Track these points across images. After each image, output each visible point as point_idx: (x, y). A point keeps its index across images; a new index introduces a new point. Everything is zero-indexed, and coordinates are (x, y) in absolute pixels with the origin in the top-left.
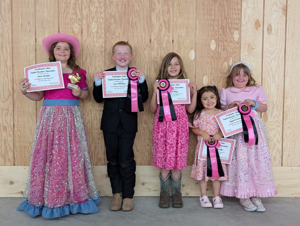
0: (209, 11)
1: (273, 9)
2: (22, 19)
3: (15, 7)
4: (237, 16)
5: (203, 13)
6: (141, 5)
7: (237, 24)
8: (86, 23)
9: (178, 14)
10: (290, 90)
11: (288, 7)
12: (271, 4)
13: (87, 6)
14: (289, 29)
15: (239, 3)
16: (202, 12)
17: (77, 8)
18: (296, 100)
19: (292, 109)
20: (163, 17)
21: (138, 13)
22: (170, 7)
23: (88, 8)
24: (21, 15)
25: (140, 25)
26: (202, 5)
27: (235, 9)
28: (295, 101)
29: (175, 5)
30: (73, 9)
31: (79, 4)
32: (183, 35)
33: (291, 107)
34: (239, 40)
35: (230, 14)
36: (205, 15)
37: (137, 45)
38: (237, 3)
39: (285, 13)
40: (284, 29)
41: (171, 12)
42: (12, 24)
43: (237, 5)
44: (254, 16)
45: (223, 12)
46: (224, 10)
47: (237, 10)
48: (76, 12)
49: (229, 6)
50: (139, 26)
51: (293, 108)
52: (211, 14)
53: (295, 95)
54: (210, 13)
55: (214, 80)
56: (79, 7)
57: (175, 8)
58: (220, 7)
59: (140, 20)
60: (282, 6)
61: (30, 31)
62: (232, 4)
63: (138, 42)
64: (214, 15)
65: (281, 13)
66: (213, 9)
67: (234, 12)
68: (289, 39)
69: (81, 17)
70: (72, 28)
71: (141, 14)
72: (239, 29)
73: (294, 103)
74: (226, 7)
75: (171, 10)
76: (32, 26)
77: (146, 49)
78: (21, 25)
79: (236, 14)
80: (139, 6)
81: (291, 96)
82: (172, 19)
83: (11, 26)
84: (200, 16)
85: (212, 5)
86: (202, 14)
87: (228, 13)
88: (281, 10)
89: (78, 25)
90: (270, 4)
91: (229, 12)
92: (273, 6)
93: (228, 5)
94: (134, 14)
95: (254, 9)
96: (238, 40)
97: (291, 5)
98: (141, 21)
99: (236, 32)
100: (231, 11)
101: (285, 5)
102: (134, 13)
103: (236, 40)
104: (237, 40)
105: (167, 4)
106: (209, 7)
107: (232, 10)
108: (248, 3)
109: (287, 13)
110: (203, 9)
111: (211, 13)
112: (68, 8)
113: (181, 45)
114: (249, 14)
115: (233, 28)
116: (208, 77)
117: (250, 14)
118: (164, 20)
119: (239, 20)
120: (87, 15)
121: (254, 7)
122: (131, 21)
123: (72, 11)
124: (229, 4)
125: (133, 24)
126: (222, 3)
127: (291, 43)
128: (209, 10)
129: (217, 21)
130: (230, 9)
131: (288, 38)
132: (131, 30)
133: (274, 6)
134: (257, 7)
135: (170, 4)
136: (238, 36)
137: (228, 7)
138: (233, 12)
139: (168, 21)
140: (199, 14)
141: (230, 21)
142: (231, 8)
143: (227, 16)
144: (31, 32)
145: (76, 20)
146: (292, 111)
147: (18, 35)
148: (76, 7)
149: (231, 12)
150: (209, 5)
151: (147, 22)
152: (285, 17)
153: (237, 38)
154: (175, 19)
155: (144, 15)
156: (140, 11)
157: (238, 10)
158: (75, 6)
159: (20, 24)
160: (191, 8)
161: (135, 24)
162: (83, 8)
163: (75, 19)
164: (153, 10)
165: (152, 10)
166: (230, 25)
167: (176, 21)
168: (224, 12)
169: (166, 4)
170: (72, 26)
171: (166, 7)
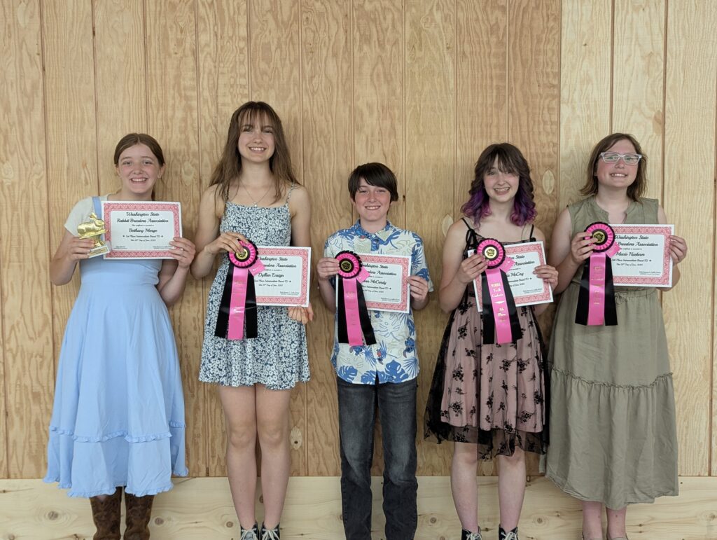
0: (485, 129)
1: (632, 121)
2: (68, 156)
3: (53, 131)
4: (550, 137)
5: (472, 133)
6: (330, 120)
7: (549, 155)
8: (208, 162)
9: (416, 138)
10: (675, 303)
11: (667, 115)
12: (627, 110)
13: (210, 124)
14: (669, 164)
15: (553, 109)
16: (469, 132)
17: (189, 128)
18: (688, 326)
19: (680, 345)
20: (380, 145)
21: (325, 137)
22: (397, 122)
23: (214, 128)
24: (67, 149)
25: (330, 163)
26: (470, 114)
27: (545, 123)
28: (685, 327)
29: (408, 117)
30: (181, 132)
31: (193, 120)
32: (427, 183)
33: (678, 342)
34: (555, 193)
35: (534, 132)
36: (476, 137)
37: (324, 208)
38: (549, 109)
39: (661, 128)
40: (660, 166)
41: (399, 133)
42: (47, 168)
43: (550, 114)
44: (590, 136)
45: (517, 129)
46: (520, 126)
47: (549, 123)
48: (187, 138)
49: (531, 116)
50: (327, 166)
51: (682, 344)
52: (489, 134)
53: (686, 315)
54: (487, 133)
56: (193, 127)
57: (407, 123)
58: (511, 119)
59: (329, 153)
60: (653, 114)
61: (87, 183)
62: (537, 110)
63: (325, 201)
65: (652, 129)
66: (495, 123)
67: (544, 129)
68: (671, 189)
69: (197, 149)
70: (179, 173)
71: (332, 139)
72: (555, 168)
73: (684, 332)
74: (524, 118)
75: (399, 127)
76: (90, 171)
77: (343, 216)
78: (68, 168)
79: (548, 134)
80: (327, 121)
81: (676, 319)
82: (400, 148)
83: (45, 172)
84: (464, 140)
85: (492, 115)
86: (469, 135)
87: (529, 132)
88: (650, 123)
89: (193, 166)
90: (624, 110)
91: (530, 129)
92: (632, 113)
93: (528, 114)
94: (315, 139)
95: (588, 121)
96: (554, 191)
97: (675, 111)
98: (332, 154)
99: (549, 174)
100: (536, 126)
101: (659, 111)
102: (317, 138)
103: (548, 192)
104: (550, 192)
105: (390, 114)
106: (485, 120)
107: (539, 124)
108: (573, 108)
109: (666, 128)
110: (472, 125)
111: (491, 133)
112: (170, 130)
113: (422, 207)
114: (578, 133)
115: (541, 164)
117: (580, 132)
118: (383, 150)
119: (554, 146)
120: (211, 145)
121: (589, 117)
122: (309, 156)
123: (179, 136)
124: (530, 111)
125: (315, 162)
126: (515, 110)
127: (675, 197)
128: (487, 126)
130: (534, 121)
131: (668, 185)
132: (311, 175)
133: (634, 113)
134: (596, 116)
135: (397, 116)
136: (553, 182)
137: (528, 117)
138: (542, 130)
139: (393, 153)
140: (463, 135)
141: (533, 151)
142: (536, 119)
143: (526, 139)
144: (89, 185)
145: (188, 155)
146: (679, 351)
147: (61, 192)
148: (186, 127)
149: (536, 130)
150: (485, 115)
151: (345, 157)
152: (661, 137)
153: (551, 188)
154: (408, 149)
155: (337, 143)
156: (329, 132)
157: (552, 123)
158: (183, 125)
159: (66, 168)
160: (444, 122)
161: (319, 160)
162: (203, 129)
163: (186, 154)
164: (358, 129)
165: (355, 127)
166: (535, 159)
167: (410, 152)
168: (520, 128)
169: (388, 114)
170: (179, 170)
171: (387, 124)
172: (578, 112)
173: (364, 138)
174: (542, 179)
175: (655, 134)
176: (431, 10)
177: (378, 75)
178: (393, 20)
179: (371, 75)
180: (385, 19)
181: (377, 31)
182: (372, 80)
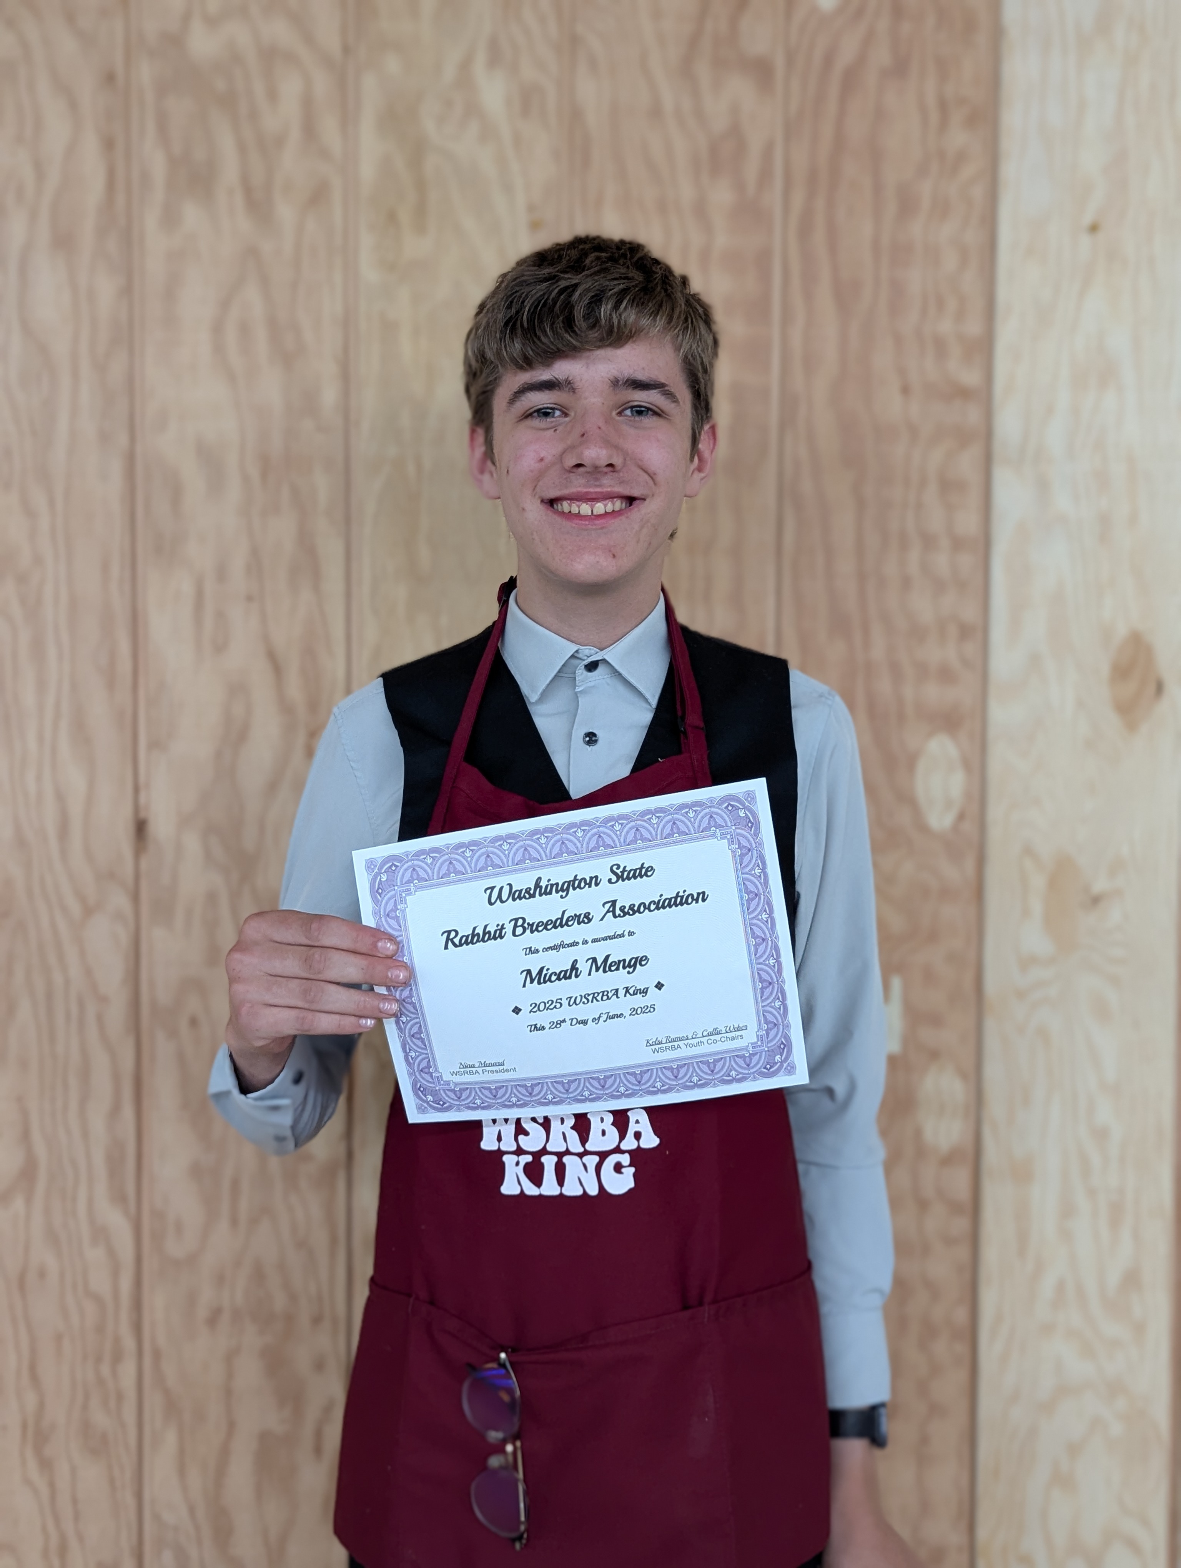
4: (948, 600)
6: (44, 508)
7: (947, 676)
15: (961, 485)
20: (254, 616)
25: (41, 687)
27: (928, 541)
34: (968, 823)
38: (945, 486)
43: (948, 506)
44: (1108, 601)
45: (814, 566)
46: (829, 553)
47: (945, 543)
49: (871, 513)
50: (30, 700)
58: (789, 523)
62: (899, 491)
67: (923, 567)
71: (50, 586)
72: (970, 724)
79: (940, 587)
87: (862, 576)
91: (870, 564)
93: (861, 502)
95: (1102, 537)
98: (52, 651)
99: (942, 747)
100: (894, 556)
104: (948, 821)
105: (295, 490)
107: (904, 546)
115: (909, 707)
117: (1068, 581)
119: (963, 636)
121: (1104, 520)
124: (869, 490)
130: (885, 534)
136: (959, 782)
137: (860, 516)
138: (914, 569)
139: (310, 653)
142: (894, 527)
149: (891, 569)
151: (104, 661)
157: (956, 544)
168: (828, 565)
169: (286, 492)
172: (1062, 502)
173: (187, 587)
174: (912, 770)
176: (466, 65)
177: (245, 330)
178: (308, 103)
179: (217, 328)
180: (273, 95)
181: (242, 148)
182: (219, 348)
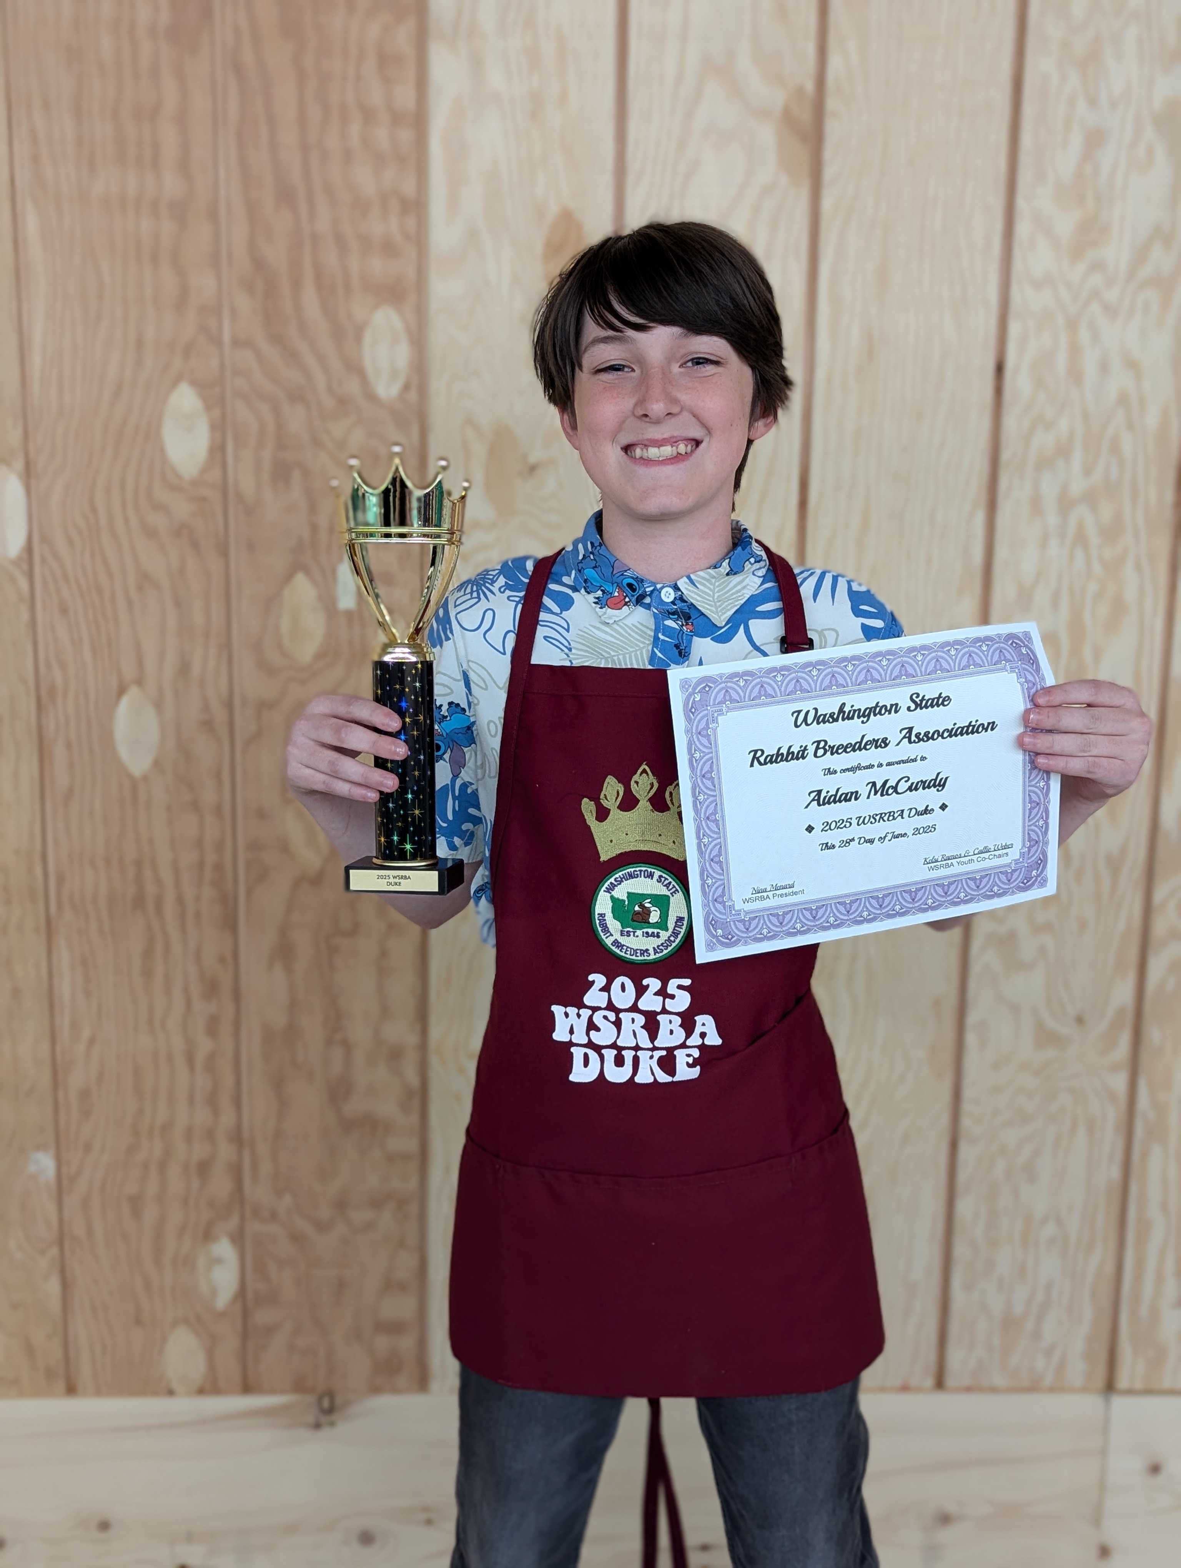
0: (131, 129)
1: (698, 123)
4: (389, 175)
5: (80, 142)
7: (389, 249)
11: (832, 104)
12: (679, 78)
15: (399, 59)
16: (70, 136)
26: (69, 63)
27: (369, 116)
34: (413, 393)
38: (382, 59)
43: (386, 79)
45: (257, 134)
46: (271, 123)
47: (385, 116)
49: (312, 84)
52: (148, 151)
54: (140, 143)
55: (208, 725)
60: (778, 98)
62: (339, 63)
64: (184, 166)
65: (773, 159)
66: (170, 106)
67: (364, 141)
72: (413, 296)
74: (285, 92)
79: (380, 160)
85: (156, 74)
86: (71, 150)
87: (305, 149)
88: (767, 135)
90: (670, 78)
91: (312, 136)
92: (700, 93)
93: (301, 74)
95: (534, 116)
96: (406, 387)
97: (858, 89)
99: (387, 318)
100: (335, 128)
101: (801, 87)
103: (387, 389)
104: (395, 391)
106: (128, 92)
107: (345, 120)
108: (477, 63)
109: (826, 155)
110: (79, 108)
111: (156, 145)
114: (496, 162)
115: (355, 279)
116: (159, 705)
117: (503, 158)
119: (402, 210)
121: (536, 99)
124: (308, 61)
126: (249, 55)
127: (849, 426)
128: (138, 115)
129: (213, 214)
130: (326, 107)
131: (829, 378)
133: (707, 89)
134: (563, 97)
136: (403, 354)
137: (301, 88)
138: (356, 142)
141: (323, 224)
142: (334, 99)
143: (295, 175)
149: (333, 141)
150: (126, 71)
152: (805, 192)
153: (392, 374)
157: (397, 118)
166: (330, 258)
168: (272, 136)
172: (496, 78)
174: (358, 338)
175: (784, 180)
